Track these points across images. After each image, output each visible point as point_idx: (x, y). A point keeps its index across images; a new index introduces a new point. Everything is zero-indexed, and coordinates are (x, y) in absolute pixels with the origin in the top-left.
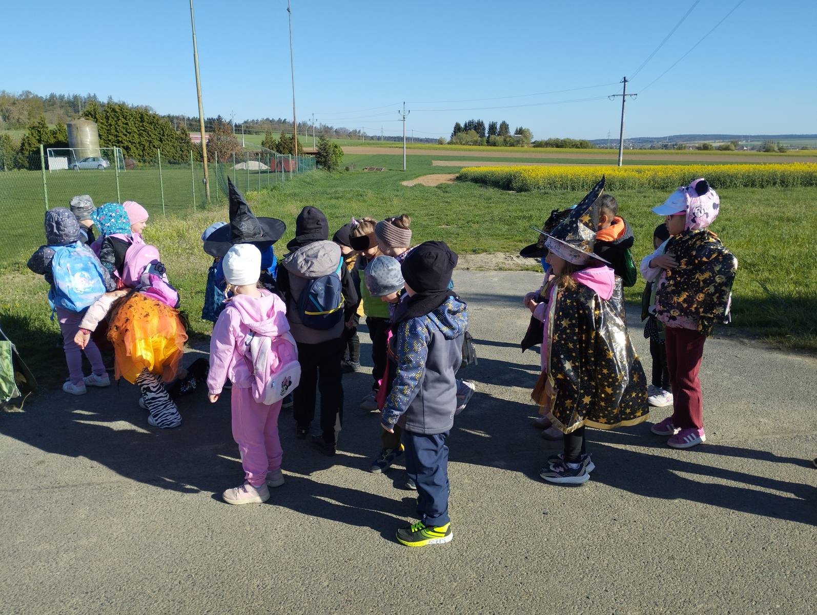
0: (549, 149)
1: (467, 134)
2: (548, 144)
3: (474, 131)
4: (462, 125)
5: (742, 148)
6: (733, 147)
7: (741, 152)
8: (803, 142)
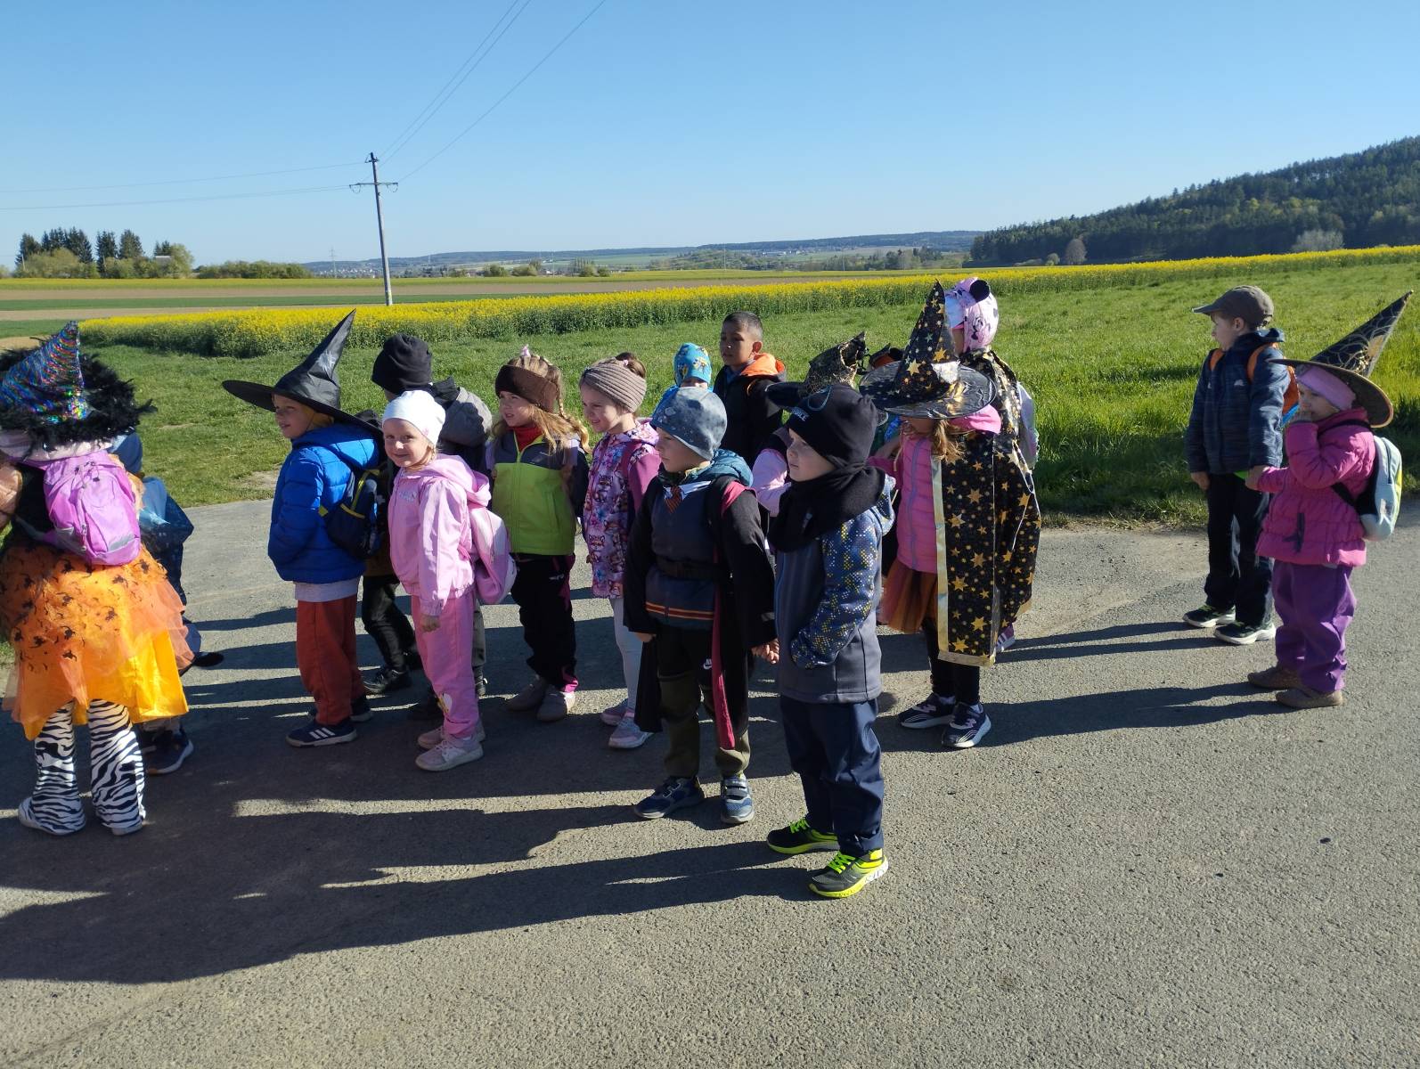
0: (230, 281)
1: (52, 255)
2: (226, 272)
3: (67, 251)
4: (39, 239)
5: (544, 271)
6: (533, 270)
7: (544, 277)
8: (626, 260)
